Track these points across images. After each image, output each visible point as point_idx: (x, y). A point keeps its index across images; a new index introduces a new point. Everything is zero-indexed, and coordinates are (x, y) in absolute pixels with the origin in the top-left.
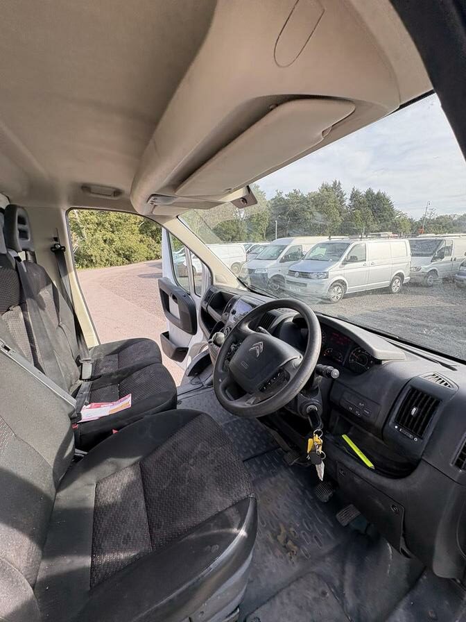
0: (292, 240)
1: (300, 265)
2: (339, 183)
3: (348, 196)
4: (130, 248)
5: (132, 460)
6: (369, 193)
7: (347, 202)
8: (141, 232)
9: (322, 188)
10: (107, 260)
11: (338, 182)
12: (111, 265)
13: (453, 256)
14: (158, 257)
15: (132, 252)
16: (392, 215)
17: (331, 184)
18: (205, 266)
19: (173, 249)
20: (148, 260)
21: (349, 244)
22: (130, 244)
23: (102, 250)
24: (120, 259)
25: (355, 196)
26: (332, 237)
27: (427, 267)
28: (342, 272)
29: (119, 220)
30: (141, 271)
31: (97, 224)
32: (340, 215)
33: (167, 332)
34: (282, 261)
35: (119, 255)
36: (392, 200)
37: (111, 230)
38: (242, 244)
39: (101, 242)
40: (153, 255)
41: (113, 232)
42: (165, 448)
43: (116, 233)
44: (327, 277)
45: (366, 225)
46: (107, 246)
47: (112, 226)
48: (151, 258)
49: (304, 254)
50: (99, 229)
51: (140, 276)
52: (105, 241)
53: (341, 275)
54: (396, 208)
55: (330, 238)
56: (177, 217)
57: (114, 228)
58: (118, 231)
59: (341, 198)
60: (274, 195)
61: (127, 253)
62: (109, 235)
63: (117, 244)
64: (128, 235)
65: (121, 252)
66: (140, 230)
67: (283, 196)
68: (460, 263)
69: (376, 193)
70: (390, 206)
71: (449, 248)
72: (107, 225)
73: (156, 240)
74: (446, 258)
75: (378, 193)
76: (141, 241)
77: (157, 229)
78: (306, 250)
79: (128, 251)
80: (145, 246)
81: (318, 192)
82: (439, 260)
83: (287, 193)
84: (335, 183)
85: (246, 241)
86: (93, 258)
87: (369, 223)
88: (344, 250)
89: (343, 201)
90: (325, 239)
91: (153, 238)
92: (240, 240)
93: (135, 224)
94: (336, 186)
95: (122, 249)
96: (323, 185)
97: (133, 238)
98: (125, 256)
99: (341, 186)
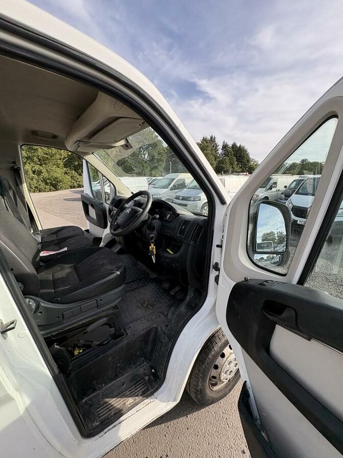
0: (178, 175)
1: (183, 193)
2: (215, 138)
3: (220, 147)
4: (56, 178)
5: (70, 265)
6: (234, 146)
7: (220, 151)
8: (65, 166)
10: (36, 187)
11: (213, 137)
12: (40, 191)
13: (278, 188)
14: (80, 186)
15: (57, 181)
16: (248, 161)
17: (209, 138)
18: (112, 185)
19: (92, 180)
20: (71, 188)
22: (55, 175)
23: (32, 179)
24: (48, 187)
25: (225, 147)
27: (262, 194)
29: (46, 156)
30: (66, 196)
31: (26, 158)
32: (215, 160)
33: (88, 230)
34: (171, 189)
35: (47, 184)
36: (249, 151)
37: (39, 163)
38: (145, 178)
39: (31, 172)
40: (76, 184)
41: (41, 165)
42: (86, 259)
43: (44, 166)
45: (232, 167)
46: (35, 176)
47: (40, 160)
48: (74, 187)
49: (186, 184)
50: (28, 162)
51: (65, 200)
52: (34, 172)
54: (251, 157)
56: (93, 153)
57: (42, 161)
58: (45, 164)
59: (216, 148)
61: (54, 182)
62: (37, 167)
63: (45, 175)
64: (54, 168)
65: (48, 181)
66: (64, 164)
68: (281, 193)
69: (238, 146)
70: (247, 155)
71: (275, 183)
72: (35, 158)
73: (78, 173)
74: (274, 189)
75: (240, 146)
76: (66, 173)
77: (79, 164)
78: (187, 182)
79: (55, 180)
80: (69, 177)
82: (270, 191)
84: (211, 138)
85: (149, 176)
87: (234, 166)
89: (217, 150)
91: (75, 171)
92: (145, 175)
93: (60, 159)
94: (212, 140)
95: (49, 179)
96: (204, 138)
97: (59, 170)
98: (52, 184)
99: (216, 140)
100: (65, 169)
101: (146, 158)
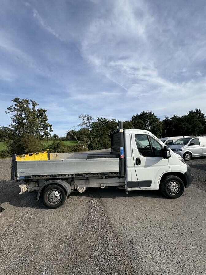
0: (168, 138)
9: (189, 113)
10: (98, 148)
11: (198, 110)
15: (106, 144)
17: (194, 111)
21: (190, 139)
22: (105, 142)
23: (97, 144)
26: (184, 136)
28: (189, 149)
35: (102, 146)
39: (96, 141)
44: (182, 150)
47: (100, 136)
49: (173, 143)
52: (98, 141)
53: (188, 150)
55: (184, 137)
58: (102, 137)
60: (164, 119)
62: (99, 139)
63: (101, 142)
67: (169, 118)
72: (98, 135)
78: (174, 141)
81: (188, 115)
83: (171, 117)
86: (94, 147)
88: (189, 141)
90: (182, 137)
95: (103, 144)
96: (190, 112)
97: (107, 140)
98: (104, 146)
99: (201, 111)
100: (109, 139)
101: (149, 129)
